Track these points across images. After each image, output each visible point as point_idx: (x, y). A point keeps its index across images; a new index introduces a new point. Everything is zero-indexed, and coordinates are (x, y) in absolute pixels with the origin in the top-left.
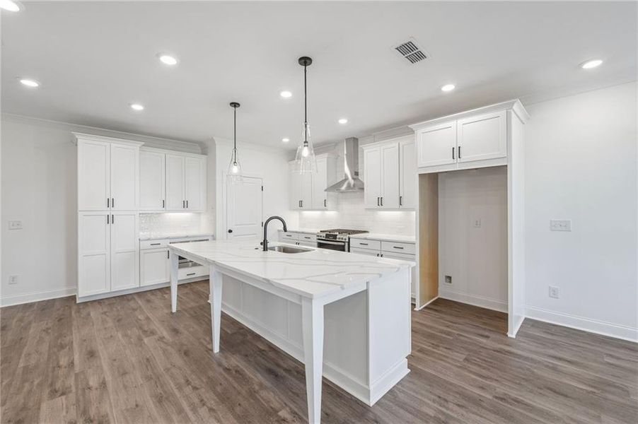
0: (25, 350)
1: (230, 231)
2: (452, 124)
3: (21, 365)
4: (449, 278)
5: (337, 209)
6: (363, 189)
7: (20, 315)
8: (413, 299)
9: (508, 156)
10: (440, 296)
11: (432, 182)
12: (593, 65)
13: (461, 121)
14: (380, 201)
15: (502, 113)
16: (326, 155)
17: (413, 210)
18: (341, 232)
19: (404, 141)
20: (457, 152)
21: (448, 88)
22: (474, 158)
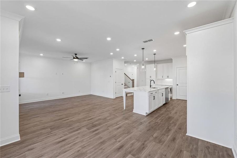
1: (177, 85)
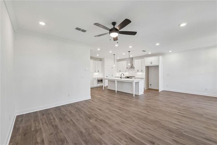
2: (151, 58)
4: (151, 85)
5: (128, 72)
6: (134, 68)
8: (144, 88)
9: (159, 64)
10: (149, 88)
11: (148, 68)
12: (170, 51)
13: (152, 58)
14: (138, 71)
15: (158, 57)
16: (126, 61)
17: (144, 72)
18: (130, 77)
19: (142, 60)
20: (151, 63)
21: (150, 53)
22: (154, 64)
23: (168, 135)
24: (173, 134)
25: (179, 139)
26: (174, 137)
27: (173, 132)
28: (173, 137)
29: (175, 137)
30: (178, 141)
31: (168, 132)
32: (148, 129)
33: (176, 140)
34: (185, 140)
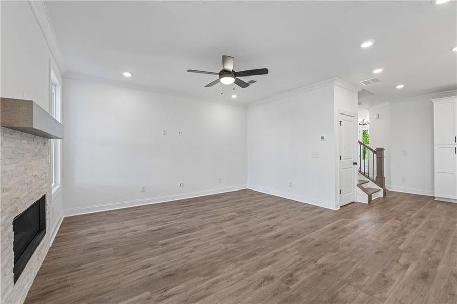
0: (397, 206)
3: (393, 208)
7: (403, 196)
23: (164, 265)
24: (160, 273)
25: (146, 274)
26: (155, 271)
27: (164, 277)
28: (155, 268)
29: (152, 272)
30: (144, 270)
31: (169, 270)
32: (193, 251)
33: (148, 269)
34: (137, 279)
